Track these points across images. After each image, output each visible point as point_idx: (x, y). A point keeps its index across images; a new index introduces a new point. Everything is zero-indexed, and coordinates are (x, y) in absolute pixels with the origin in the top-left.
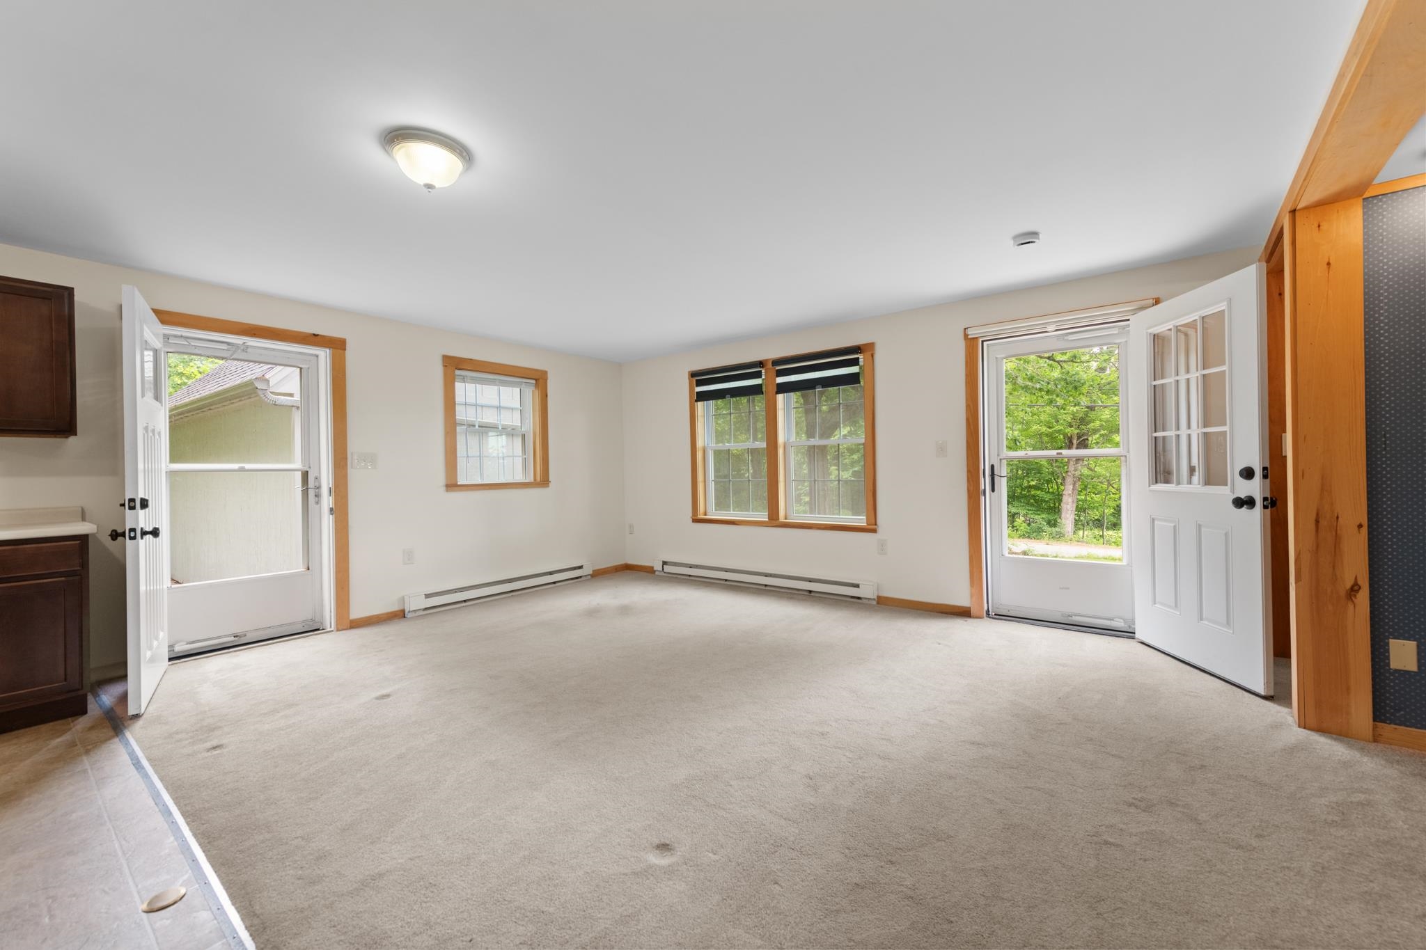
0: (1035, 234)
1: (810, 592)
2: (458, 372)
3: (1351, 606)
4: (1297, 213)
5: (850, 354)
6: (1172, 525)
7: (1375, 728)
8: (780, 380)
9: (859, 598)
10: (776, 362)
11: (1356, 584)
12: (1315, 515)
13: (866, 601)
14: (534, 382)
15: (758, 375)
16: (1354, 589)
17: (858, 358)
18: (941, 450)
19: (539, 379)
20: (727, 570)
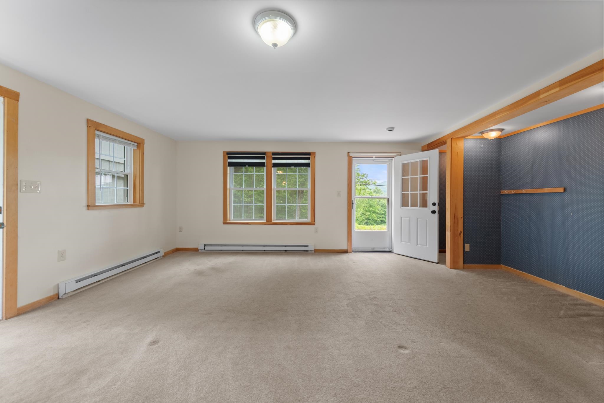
0: (393, 128)
1: (286, 251)
2: (97, 132)
3: (460, 237)
4: (453, 139)
5: (307, 155)
6: (408, 219)
7: (463, 265)
8: (274, 161)
9: (308, 251)
10: (274, 154)
11: (461, 232)
12: (454, 216)
13: (311, 252)
14: (136, 144)
15: (263, 158)
16: (460, 233)
17: (309, 157)
18: (339, 194)
19: (139, 144)
20: (242, 246)
